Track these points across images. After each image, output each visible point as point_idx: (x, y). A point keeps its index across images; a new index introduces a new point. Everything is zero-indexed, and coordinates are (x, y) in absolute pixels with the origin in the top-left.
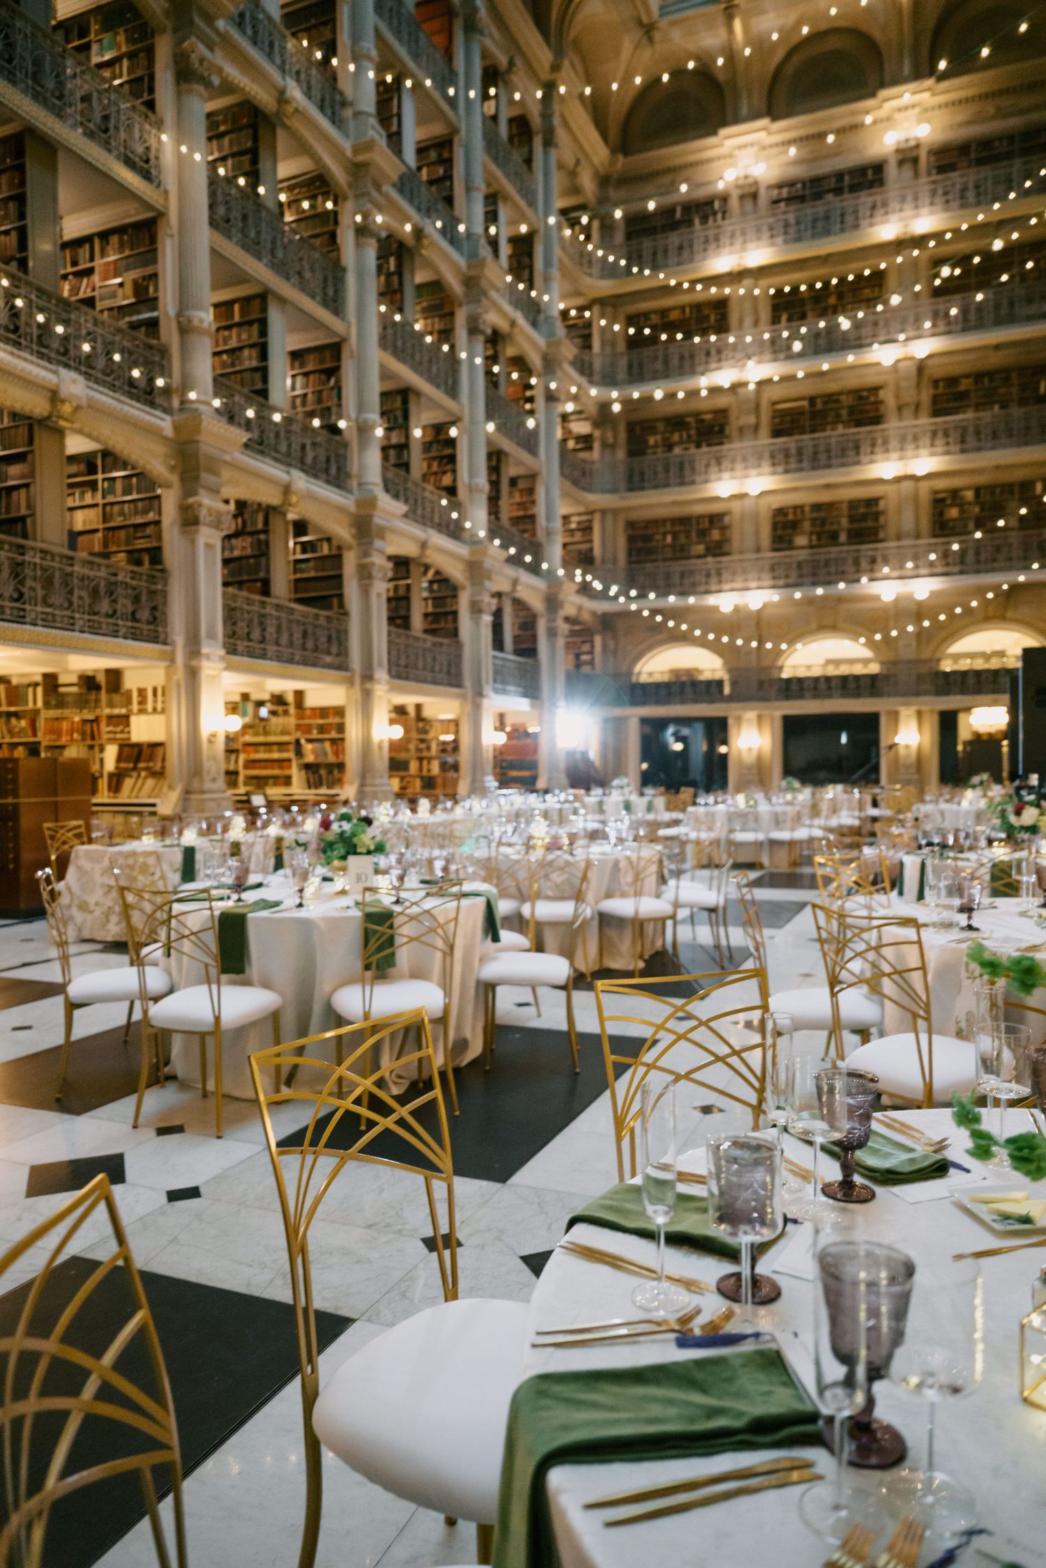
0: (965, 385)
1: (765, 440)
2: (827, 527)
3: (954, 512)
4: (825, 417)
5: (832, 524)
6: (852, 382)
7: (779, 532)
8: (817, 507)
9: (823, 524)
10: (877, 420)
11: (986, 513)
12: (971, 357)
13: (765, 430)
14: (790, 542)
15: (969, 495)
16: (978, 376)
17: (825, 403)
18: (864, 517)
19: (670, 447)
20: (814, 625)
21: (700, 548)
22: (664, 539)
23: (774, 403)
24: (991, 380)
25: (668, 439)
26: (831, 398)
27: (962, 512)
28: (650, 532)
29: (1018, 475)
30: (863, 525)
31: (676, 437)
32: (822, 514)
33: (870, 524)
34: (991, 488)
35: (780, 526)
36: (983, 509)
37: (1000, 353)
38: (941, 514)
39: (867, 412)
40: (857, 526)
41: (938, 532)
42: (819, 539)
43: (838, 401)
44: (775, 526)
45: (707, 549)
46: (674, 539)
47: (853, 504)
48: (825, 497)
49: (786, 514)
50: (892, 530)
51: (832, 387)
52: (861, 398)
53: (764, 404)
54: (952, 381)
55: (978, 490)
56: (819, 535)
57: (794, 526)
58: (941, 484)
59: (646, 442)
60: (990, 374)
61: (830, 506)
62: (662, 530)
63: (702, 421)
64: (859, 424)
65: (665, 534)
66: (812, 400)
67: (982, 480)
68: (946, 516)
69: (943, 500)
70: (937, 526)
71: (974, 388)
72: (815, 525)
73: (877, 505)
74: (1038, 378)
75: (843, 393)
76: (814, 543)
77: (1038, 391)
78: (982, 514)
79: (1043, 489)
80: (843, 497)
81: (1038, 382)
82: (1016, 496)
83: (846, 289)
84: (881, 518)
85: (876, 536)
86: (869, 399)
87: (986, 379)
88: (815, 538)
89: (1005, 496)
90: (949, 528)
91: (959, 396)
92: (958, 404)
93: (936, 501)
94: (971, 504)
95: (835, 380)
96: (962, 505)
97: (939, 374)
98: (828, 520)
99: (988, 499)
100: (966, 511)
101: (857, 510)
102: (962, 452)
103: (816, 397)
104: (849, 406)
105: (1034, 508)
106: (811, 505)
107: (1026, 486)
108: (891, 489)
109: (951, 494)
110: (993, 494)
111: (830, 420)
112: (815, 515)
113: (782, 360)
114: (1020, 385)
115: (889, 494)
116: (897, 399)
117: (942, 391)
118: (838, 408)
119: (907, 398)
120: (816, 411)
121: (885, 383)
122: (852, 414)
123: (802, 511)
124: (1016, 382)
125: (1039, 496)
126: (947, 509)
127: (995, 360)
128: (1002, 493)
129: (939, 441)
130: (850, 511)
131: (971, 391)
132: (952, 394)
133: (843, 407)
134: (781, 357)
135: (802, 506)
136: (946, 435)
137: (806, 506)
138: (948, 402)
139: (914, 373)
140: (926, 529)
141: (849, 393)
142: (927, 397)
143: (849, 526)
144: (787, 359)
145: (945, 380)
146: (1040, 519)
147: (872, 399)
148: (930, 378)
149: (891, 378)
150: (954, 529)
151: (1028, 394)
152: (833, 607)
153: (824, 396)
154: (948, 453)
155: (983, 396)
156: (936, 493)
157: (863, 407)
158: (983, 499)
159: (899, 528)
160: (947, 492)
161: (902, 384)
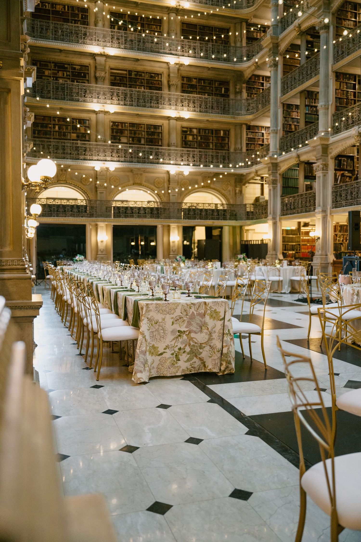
0: (194, 82)
1: (107, 86)
2: (137, 136)
3: (190, 138)
4: (136, 82)
5: (139, 134)
6: (148, 67)
7: (115, 134)
8: (132, 125)
9: (135, 134)
10: (160, 89)
11: (203, 141)
12: (198, 70)
13: (107, 81)
14: (120, 140)
15: (195, 131)
16: (200, 80)
17: (136, 75)
18: (153, 133)
19: (57, 78)
20: (131, 182)
21: (74, 136)
22: (54, 128)
23: (111, 69)
24: (204, 83)
25: (56, 74)
26: (138, 73)
27: (194, 138)
28: (45, 122)
29: (215, 126)
30: (153, 137)
31: (60, 74)
32: (135, 129)
33: (156, 137)
34: (205, 130)
35: (115, 130)
36: (201, 138)
37: (210, 72)
38: (186, 138)
39: (154, 84)
40: (150, 137)
41: (184, 146)
42: (133, 140)
43: (141, 75)
44: (112, 130)
45: (78, 136)
46: (59, 128)
47: (149, 126)
48: (136, 120)
49: (118, 126)
50: (165, 142)
51: (139, 68)
52: (151, 77)
53: (107, 68)
54: (189, 79)
55: (199, 130)
56: (133, 138)
57: (121, 132)
58: (185, 124)
59: (44, 73)
60: (204, 80)
61: (138, 125)
62: (52, 122)
63: (75, 69)
64: (150, 88)
65: (54, 125)
66: (130, 72)
67: (201, 125)
68: (187, 139)
69: (186, 132)
70: (184, 143)
71: (198, 84)
72: (131, 133)
73: (159, 129)
74: (222, 86)
75: (144, 73)
76: (131, 142)
77: (222, 92)
78: (201, 141)
79: (224, 134)
80: (144, 122)
81: (222, 88)
82: (214, 135)
83: (145, 23)
84: (160, 135)
85: (158, 143)
86: (155, 78)
87: (202, 82)
88: (131, 139)
89: (210, 135)
90: (188, 145)
91: (192, 86)
92: (192, 90)
93: (183, 131)
94: (197, 135)
95: (141, 65)
96: (193, 135)
97: (184, 74)
98: (137, 132)
99: (203, 134)
100: (195, 138)
101: (150, 130)
102: (200, 112)
103: (131, 71)
104: (146, 79)
105: (220, 142)
106: (129, 123)
107: (217, 131)
108: (165, 123)
109: (189, 130)
110: (205, 132)
111: (138, 84)
112: (131, 129)
113: (122, 49)
114: (215, 87)
115: (165, 125)
116: (169, 81)
117: (185, 82)
118: (141, 79)
119: (174, 82)
120: (132, 78)
121: (163, 72)
122: (148, 83)
123: (125, 126)
124: (214, 86)
125: (222, 137)
126: (187, 136)
127: (206, 74)
128: (209, 133)
129: (191, 105)
130: (147, 129)
131: (196, 85)
132: (189, 84)
133: (144, 79)
134: (122, 47)
135: (125, 123)
136: (194, 103)
137: (127, 123)
138: (188, 88)
139: (176, 71)
140: (179, 143)
141: (146, 73)
142: (179, 84)
143: (146, 136)
144: (125, 48)
145: (186, 78)
146: (222, 147)
147: (157, 78)
148: (181, 75)
149: (165, 72)
150: (190, 146)
151: (218, 92)
152: (141, 174)
153: (135, 71)
154: (195, 111)
155: (201, 89)
156: (183, 128)
157: (153, 81)
158: (201, 134)
159: (169, 141)
160: (187, 128)
161: (172, 75)
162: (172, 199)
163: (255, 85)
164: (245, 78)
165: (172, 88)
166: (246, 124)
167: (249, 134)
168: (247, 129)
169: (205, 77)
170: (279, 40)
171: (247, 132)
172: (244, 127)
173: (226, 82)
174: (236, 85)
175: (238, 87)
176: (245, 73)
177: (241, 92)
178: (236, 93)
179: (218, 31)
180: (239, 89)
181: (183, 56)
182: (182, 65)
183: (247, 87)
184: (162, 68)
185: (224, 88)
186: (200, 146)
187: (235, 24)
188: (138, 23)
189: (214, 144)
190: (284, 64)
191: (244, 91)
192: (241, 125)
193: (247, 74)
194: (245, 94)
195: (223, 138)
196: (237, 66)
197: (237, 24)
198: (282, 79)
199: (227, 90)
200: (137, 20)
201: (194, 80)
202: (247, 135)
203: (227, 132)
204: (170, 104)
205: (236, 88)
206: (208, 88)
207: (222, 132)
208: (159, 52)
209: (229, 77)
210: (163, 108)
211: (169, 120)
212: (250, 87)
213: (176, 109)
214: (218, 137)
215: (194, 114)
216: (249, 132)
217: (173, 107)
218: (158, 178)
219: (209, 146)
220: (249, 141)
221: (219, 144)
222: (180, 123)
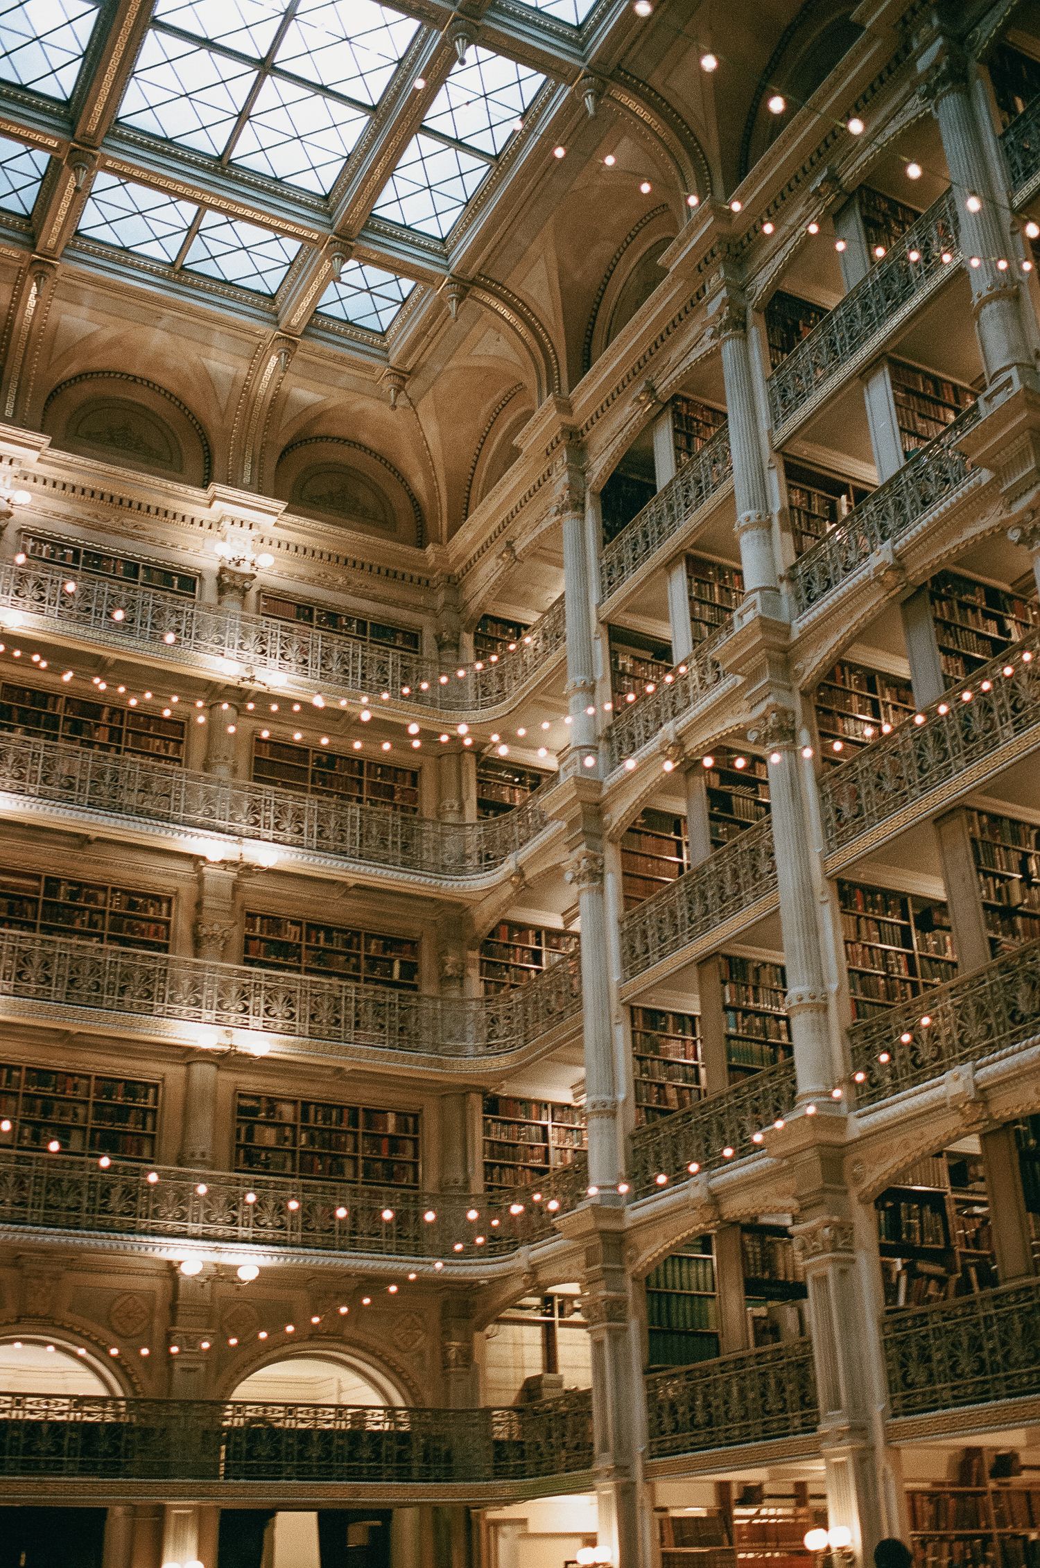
0: (291, 934)
2: (54, 1118)
3: (269, 1136)
4: (69, 917)
5: (62, 1113)
6: (123, 871)
8: (42, 1075)
9: (47, 1111)
10: (162, 945)
11: (317, 1149)
12: (305, 893)
15: (287, 1110)
16: (312, 927)
17: (73, 896)
18: (122, 1113)
20: (12, 1310)
24: (329, 939)
26: (80, 888)
27: (282, 1139)
29: (366, 1096)
30: (118, 1126)
32: (48, 1091)
33: (130, 1127)
34: (326, 1107)
36: (311, 1140)
37: (349, 903)
38: (250, 1135)
39: (141, 932)
40: (107, 1125)
41: (242, 1166)
43: (92, 898)
47: (107, 1084)
48: (58, 1060)
50: (168, 1146)
51: (89, 872)
52: (132, 905)
54: (274, 922)
55: (304, 1107)
56: (37, 1129)
58: (251, 1083)
60: (328, 929)
61: (63, 1078)
64: (125, 942)
66: (52, 884)
67: (314, 1091)
68: (257, 1142)
69: (254, 1111)
70: (242, 1154)
71: (304, 943)
72: (31, 1108)
73: (146, 1096)
74: (389, 955)
75: (105, 889)
76: (25, 1143)
77: (391, 975)
78: (310, 1149)
79: (397, 1126)
80: (90, 1067)
81: (391, 961)
82: (360, 1130)
83: (124, 727)
84: (149, 1120)
85: (140, 1152)
86: (146, 911)
87: (322, 935)
88: (27, 1132)
89: (344, 1126)
90: (259, 1163)
91: (284, 949)
92: (281, 960)
93: (242, 1110)
94: (294, 1127)
95: (98, 862)
96: (280, 1126)
97: (256, 906)
98: (57, 1104)
99: (320, 1124)
100: (286, 1139)
101: (109, 1098)
102: (312, 1036)
103: (58, 881)
104: (111, 913)
105: (385, 1155)
106: (28, 1069)
107: (374, 1115)
108: (172, 1072)
109: (264, 1105)
110: (327, 1118)
111: (77, 926)
112: (32, 1090)
113: (32, 796)
114: (367, 957)
115: (169, 1081)
116: (196, 925)
117: (257, 932)
118: (93, 912)
119: (216, 927)
120: (56, 903)
121: (176, 894)
122: (115, 926)
123: (9, 1077)
124: (363, 953)
125: (391, 1137)
126: (257, 1127)
127: (338, 910)
128: (340, 1119)
129: (278, 1009)
130: (99, 1096)
131: (299, 946)
132: (272, 942)
133: (102, 912)
134: (32, 791)
135: (11, 1068)
136: (289, 1002)
137: (19, 1069)
138: (267, 954)
139: (228, 891)
140: (225, 1152)
141: (114, 890)
142: (236, 935)
143: (92, 1123)
144: (41, 796)
145: (263, 917)
146: (391, 1175)
147: (151, 913)
148: (242, 908)
149: (186, 889)
150: (267, 1166)
151: (377, 975)
152: (57, 1277)
153: (71, 883)
154: (290, 1033)
155: (318, 959)
156: (241, 1096)
157: (135, 922)
158: (311, 1124)
159: (183, 1145)
160: (257, 1098)
161: (208, 903)
162: (183, 1387)
163: (510, 956)
164: (478, 928)
165: (207, 948)
166: (484, 1092)
167: (493, 1128)
168: (485, 1112)
169: (333, 919)
170: (605, 792)
171: (485, 1119)
172: (476, 1101)
173: (408, 942)
174: (445, 953)
175: (451, 959)
176: (476, 913)
177: (461, 978)
178: (445, 980)
179: (381, 775)
180: (455, 966)
181: (257, 838)
182: (248, 870)
183: (482, 961)
184: (175, 876)
185: (402, 963)
186: (305, 1167)
187: (440, 757)
188: (98, 726)
189: (361, 1162)
190: (625, 874)
191: (474, 973)
192: (465, 1091)
193: (484, 917)
194: (475, 986)
195: (395, 1143)
196: (450, 883)
197: (445, 760)
198: (620, 923)
199: (410, 969)
200: (97, 715)
201: (294, 929)
202: (487, 1131)
203: (411, 1120)
204: (198, 1003)
205: (444, 964)
206: (342, 958)
207: (392, 1120)
208: (166, 818)
209: (417, 926)
210: (170, 1016)
211: (188, 1064)
212: (495, 964)
213: (218, 1022)
214: (375, 1139)
215: (287, 1043)
216: (494, 1120)
217: (208, 1015)
218: (130, 1293)
219: (342, 1172)
220: (492, 1157)
221: (379, 1165)
222: (228, 1079)
